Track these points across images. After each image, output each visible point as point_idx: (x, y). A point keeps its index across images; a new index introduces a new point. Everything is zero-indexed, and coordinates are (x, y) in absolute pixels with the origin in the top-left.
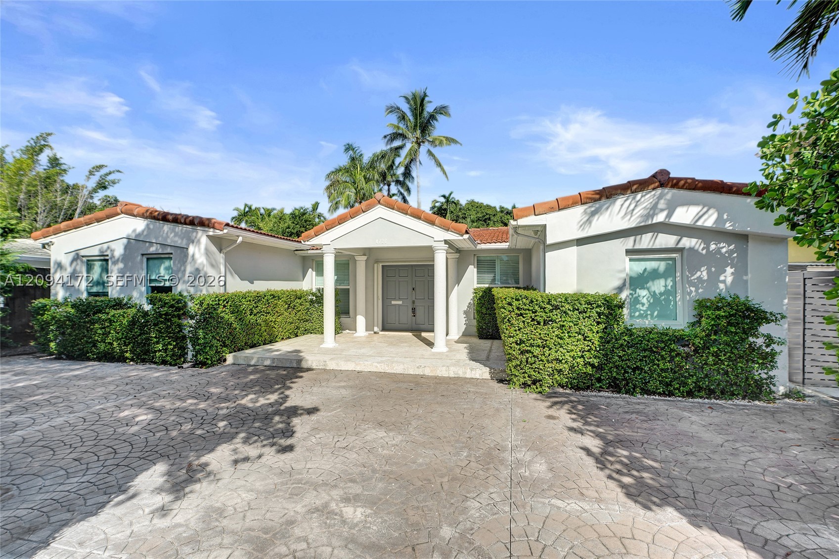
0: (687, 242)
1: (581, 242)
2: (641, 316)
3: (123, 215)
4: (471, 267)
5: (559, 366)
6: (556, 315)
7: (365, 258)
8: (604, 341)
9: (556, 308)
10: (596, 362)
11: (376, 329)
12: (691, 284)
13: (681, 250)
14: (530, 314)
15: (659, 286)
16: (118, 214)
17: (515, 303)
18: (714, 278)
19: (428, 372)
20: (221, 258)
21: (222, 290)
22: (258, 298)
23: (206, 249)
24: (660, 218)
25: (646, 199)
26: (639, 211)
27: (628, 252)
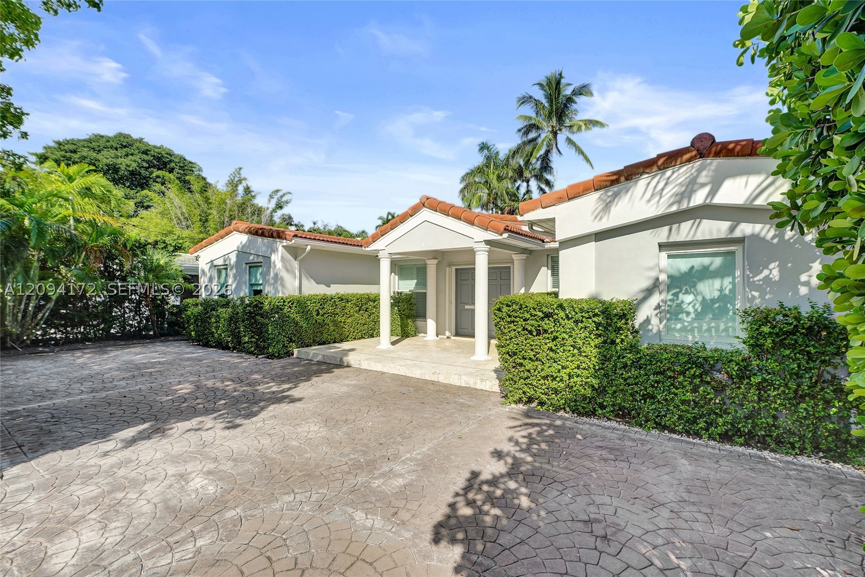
0: (746, 229)
1: (600, 236)
2: (684, 329)
3: (235, 232)
4: (544, 269)
5: (554, 385)
6: (547, 324)
7: (435, 261)
8: (604, 359)
9: (548, 316)
10: (595, 382)
11: (448, 334)
12: (753, 286)
13: (741, 241)
14: (521, 322)
15: (710, 289)
16: (232, 232)
17: (505, 309)
18: (790, 278)
19: (442, 379)
20: (296, 264)
21: (297, 293)
22: (324, 300)
23: (282, 257)
24: (699, 198)
25: (680, 174)
26: (670, 190)
27: (662, 246)
